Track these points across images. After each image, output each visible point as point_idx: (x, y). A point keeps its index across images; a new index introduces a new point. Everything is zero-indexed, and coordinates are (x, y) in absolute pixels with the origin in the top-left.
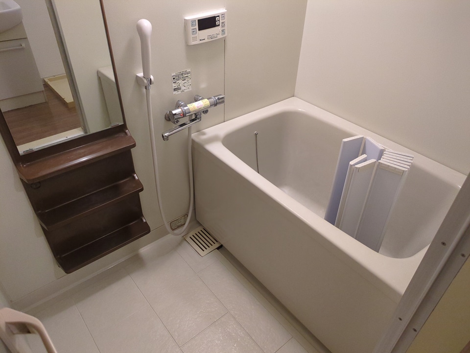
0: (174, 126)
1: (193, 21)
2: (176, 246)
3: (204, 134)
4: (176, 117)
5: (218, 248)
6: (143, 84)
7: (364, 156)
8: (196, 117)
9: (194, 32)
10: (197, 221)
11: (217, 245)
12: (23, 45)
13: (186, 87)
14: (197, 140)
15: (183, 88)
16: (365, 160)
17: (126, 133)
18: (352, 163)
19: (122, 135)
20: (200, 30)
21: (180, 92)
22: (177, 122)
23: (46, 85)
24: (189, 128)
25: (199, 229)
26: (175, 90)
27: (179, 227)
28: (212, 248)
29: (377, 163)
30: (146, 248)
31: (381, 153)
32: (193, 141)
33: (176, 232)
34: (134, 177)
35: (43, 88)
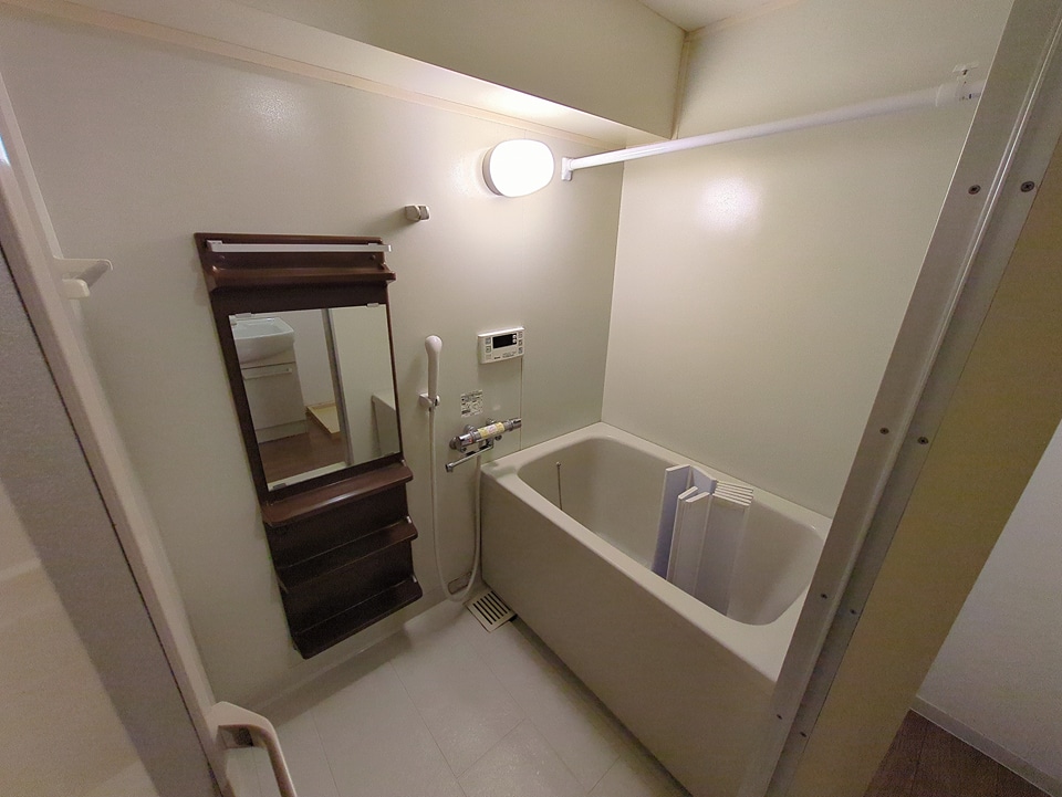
0: (460, 454)
1: (488, 338)
2: (455, 618)
3: (496, 465)
4: (463, 443)
5: (511, 620)
6: (427, 407)
7: (694, 489)
8: (487, 443)
9: (488, 350)
10: (483, 582)
11: (509, 615)
12: (290, 370)
13: (476, 409)
14: (486, 472)
15: (473, 411)
16: (695, 494)
17: (402, 464)
18: (681, 497)
19: (397, 465)
20: (494, 347)
21: (469, 415)
22: (465, 449)
23: (309, 414)
24: (479, 457)
25: (487, 592)
26: (463, 412)
27: (459, 589)
28: (503, 619)
29: (711, 498)
30: (415, 621)
31: (714, 485)
32: (483, 474)
33: (455, 596)
34: (407, 520)
35: (305, 418)
